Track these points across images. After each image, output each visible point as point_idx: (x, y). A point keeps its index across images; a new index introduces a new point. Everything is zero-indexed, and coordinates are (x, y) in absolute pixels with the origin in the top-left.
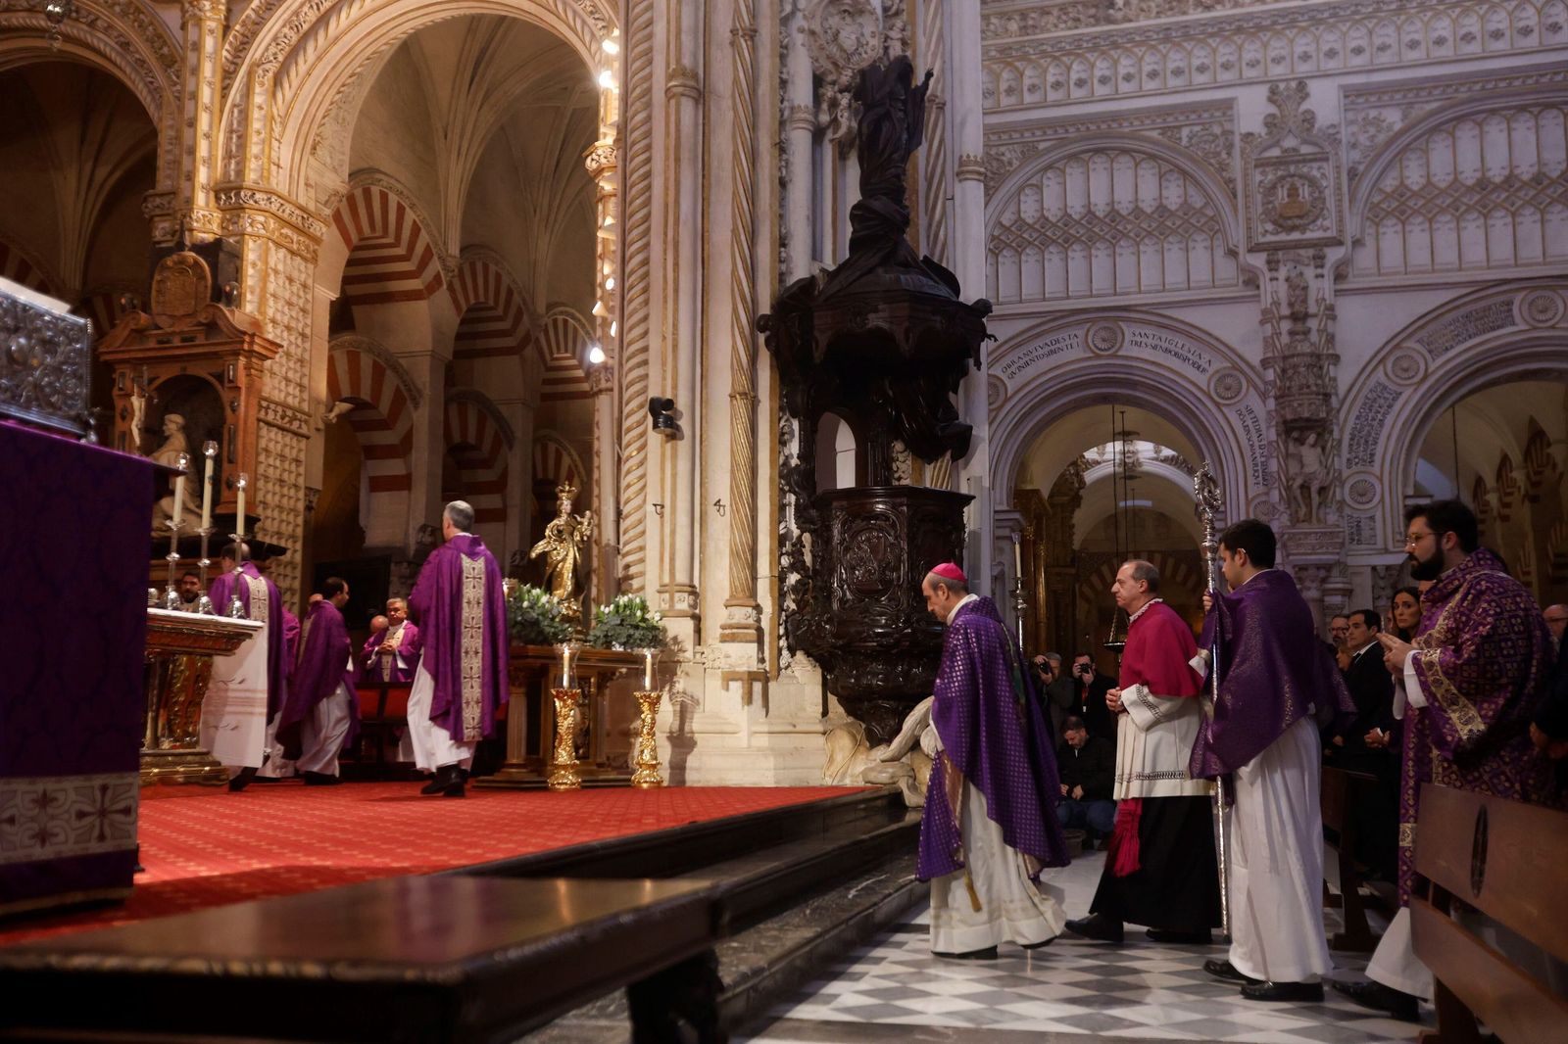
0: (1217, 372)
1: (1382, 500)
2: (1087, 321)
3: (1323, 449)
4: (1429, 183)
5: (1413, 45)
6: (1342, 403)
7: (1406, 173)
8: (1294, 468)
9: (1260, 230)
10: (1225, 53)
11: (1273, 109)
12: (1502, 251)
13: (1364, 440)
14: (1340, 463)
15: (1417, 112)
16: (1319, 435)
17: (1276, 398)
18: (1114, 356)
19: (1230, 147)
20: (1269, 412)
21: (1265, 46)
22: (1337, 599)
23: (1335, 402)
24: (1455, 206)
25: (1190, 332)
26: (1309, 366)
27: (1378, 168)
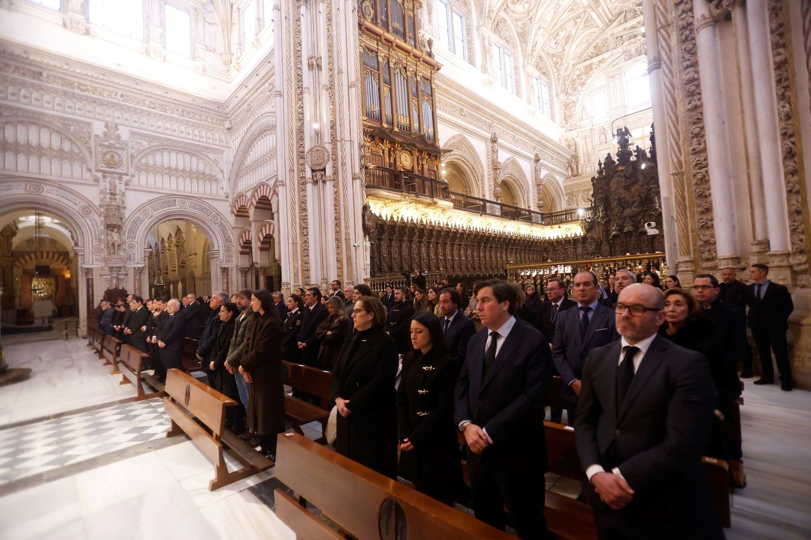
0: (82, 206)
1: (138, 249)
2: (26, 181)
3: (120, 233)
4: (155, 164)
5: (152, 126)
6: (126, 221)
7: (148, 160)
8: (109, 238)
9: (100, 165)
10: (89, 107)
11: (106, 130)
12: (174, 187)
13: (133, 232)
14: (125, 238)
15: (152, 144)
16: (118, 229)
17: (104, 217)
18: (39, 195)
19: (90, 137)
20: (101, 221)
21: (104, 110)
22: (123, 277)
23: (124, 220)
24: (162, 172)
25: (72, 192)
26: (116, 209)
27: (140, 156)
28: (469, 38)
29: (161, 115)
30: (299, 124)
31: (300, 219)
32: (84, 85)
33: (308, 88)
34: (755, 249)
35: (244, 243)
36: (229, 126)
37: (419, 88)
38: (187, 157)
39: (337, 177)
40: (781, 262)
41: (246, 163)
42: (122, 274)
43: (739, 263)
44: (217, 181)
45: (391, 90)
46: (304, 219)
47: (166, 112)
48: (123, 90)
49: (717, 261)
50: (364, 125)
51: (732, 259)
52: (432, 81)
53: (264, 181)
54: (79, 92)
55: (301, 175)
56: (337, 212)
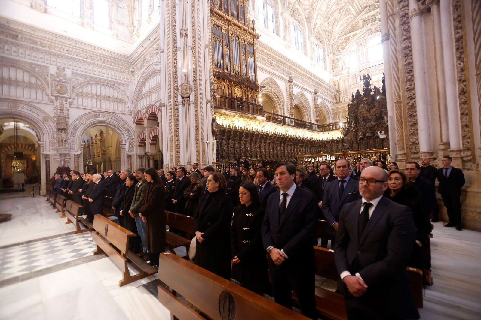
0: (43, 117)
1: (77, 143)
2: (8, 101)
3: (66, 134)
4: (87, 92)
5: (86, 69)
6: (70, 126)
7: (83, 89)
10: (47, 57)
11: (57, 71)
12: (99, 106)
13: (74, 133)
14: (69, 136)
15: (86, 80)
16: (65, 131)
17: (56, 124)
18: (16, 110)
19: (48, 76)
20: (55, 126)
21: (56, 59)
22: (68, 160)
23: (68, 126)
24: (91, 97)
25: (37, 108)
26: (63, 119)
27: (78, 87)
28: (276, 20)
29: (91, 63)
30: (175, 70)
31: (175, 126)
32: (44, 44)
33: (180, 48)
34: (442, 147)
35: (141, 140)
36: (133, 70)
37: (246, 49)
38: (107, 88)
39: (197, 101)
40: (456, 155)
41: (142, 92)
42: (67, 158)
43: (432, 155)
44: (125, 103)
45: (229, 50)
46: (177, 127)
47: (94, 60)
48: (68, 47)
49: (420, 154)
50: (213, 71)
51: (428, 153)
52: (254, 45)
53: (153, 103)
54: (41, 47)
55: (176, 100)
56: (197, 122)
